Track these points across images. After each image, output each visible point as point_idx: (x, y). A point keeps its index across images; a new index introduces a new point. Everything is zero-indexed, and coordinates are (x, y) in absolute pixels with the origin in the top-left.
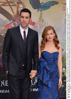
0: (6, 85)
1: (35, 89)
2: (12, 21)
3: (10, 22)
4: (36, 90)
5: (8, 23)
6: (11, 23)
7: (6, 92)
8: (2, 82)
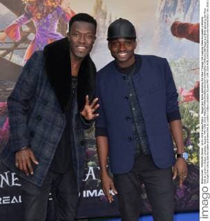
0: (13, 184)
1: (89, 192)
2: (22, 16)
3: (17, 19)
4: (92, 195)
5: (14, 22)
6: (20, 23)
7: (12, 202)
8: (3, 178)
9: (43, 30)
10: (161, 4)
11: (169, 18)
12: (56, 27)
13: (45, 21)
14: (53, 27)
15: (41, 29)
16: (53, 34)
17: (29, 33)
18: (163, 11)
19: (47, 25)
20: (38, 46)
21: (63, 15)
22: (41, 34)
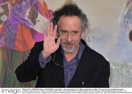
9: (16, 15)
10: (124, 11)
11: (129, 24)
12: (27, 14)
13: (19, 6)
14: (25, 13)
15: (13, 13)
16: (23, 19)
17: (3, 15)
18: (125, 17)
19: (20, 10)
20: (8, 28)
21: (35, 4)
22: (13, 17)
